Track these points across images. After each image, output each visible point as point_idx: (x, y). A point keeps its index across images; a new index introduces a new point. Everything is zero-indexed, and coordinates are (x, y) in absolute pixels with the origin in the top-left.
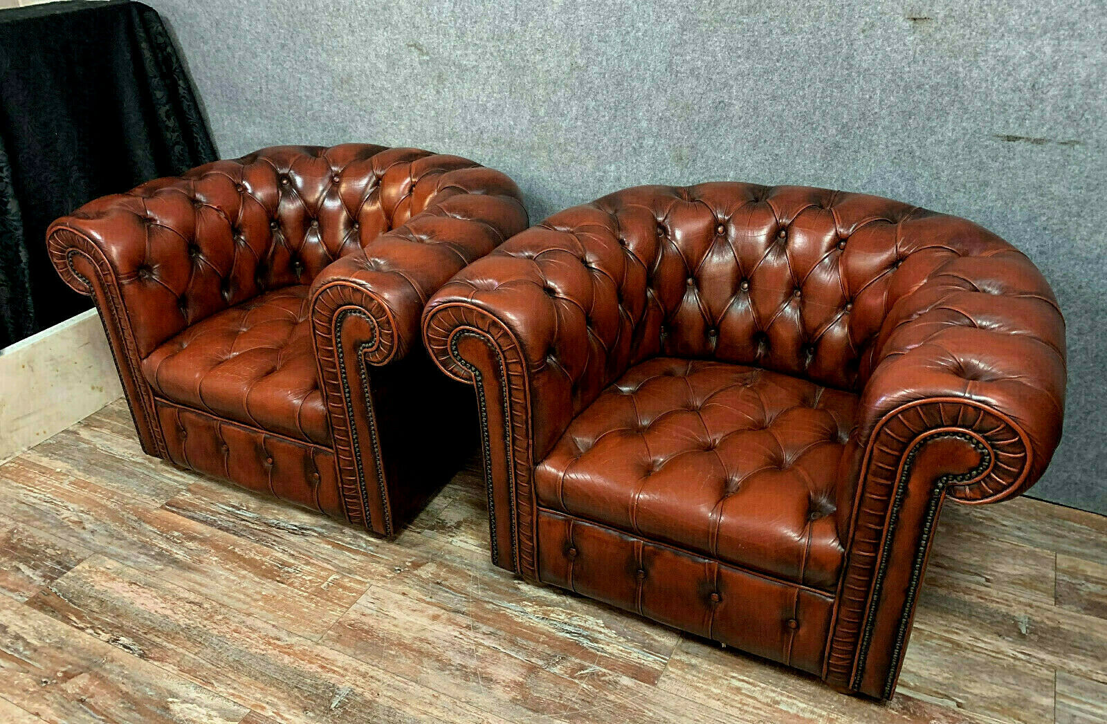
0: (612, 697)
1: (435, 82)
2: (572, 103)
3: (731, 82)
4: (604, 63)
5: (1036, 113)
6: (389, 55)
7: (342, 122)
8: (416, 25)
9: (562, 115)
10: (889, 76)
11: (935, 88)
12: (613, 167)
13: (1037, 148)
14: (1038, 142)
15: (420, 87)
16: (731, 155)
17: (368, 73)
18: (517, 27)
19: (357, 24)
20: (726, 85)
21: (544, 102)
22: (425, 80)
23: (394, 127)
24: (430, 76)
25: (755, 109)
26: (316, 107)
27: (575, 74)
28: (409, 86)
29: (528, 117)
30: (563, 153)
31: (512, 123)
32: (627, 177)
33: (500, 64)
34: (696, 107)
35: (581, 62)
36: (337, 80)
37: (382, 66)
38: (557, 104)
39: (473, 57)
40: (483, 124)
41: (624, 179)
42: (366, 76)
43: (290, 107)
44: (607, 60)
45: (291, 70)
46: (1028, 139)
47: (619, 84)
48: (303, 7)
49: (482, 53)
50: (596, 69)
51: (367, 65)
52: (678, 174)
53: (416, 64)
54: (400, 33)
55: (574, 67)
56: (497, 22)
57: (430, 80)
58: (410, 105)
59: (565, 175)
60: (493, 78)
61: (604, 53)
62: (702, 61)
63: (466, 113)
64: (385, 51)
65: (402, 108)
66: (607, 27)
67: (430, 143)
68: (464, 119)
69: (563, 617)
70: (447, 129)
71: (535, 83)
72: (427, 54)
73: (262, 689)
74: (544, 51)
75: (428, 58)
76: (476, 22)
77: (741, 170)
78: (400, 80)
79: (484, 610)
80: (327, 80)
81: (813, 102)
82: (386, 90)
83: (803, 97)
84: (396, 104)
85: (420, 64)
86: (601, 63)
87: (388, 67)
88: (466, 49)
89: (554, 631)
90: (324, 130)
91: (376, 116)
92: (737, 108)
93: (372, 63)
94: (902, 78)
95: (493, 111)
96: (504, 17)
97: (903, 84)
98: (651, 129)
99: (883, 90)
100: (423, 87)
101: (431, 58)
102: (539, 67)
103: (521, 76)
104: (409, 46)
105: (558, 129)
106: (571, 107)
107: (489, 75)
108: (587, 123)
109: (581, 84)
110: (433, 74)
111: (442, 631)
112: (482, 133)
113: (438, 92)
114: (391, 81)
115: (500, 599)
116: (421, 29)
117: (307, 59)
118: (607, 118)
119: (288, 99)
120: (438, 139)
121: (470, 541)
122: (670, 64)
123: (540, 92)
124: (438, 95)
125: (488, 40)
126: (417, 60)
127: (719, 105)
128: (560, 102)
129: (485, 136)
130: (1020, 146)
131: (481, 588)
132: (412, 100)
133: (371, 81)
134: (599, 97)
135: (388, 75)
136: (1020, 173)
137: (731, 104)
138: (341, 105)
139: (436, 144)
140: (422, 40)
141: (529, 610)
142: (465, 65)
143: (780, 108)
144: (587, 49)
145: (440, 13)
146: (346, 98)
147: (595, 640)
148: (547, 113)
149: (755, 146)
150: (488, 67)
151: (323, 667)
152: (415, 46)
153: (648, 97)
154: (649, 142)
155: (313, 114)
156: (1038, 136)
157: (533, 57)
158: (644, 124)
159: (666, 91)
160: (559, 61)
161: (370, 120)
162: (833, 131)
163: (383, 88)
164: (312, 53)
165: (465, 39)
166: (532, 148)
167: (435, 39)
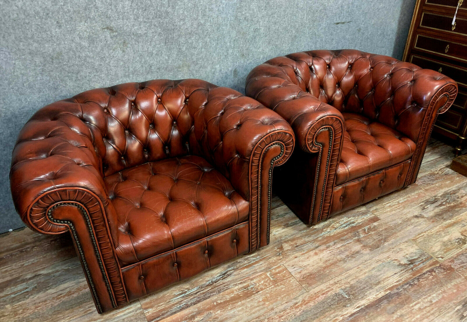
0: (381, 230)
1: (122, 46)
2: (200, 41)
3: (260, 20)
4: (212, 20)
5: (342, 14)
6: (89, 37)
7: (54, 84)
8: (108, 16)
9: (195, 48)
10: (308, 9)
11: (320, 11)
12: (218, 66)
13: (343, 25)
14: (343, 23)
15: (111, 51)
16: (261, 49)
17: (74, 49)
18: (170, 10)
19: (63, 21)
20: (258, 21)
21: (185, 44)
22: (114, 46)
23: (97, 77)
24: (118, 43)
25: (269, 29)
26: (31, 79)
27: (200, 28)
28: (105, 51)
29: (176, 53)
30: (196, 65)
31: (167, 58)
32: (223, 69)
33: (159, 30)
34: (248, 33)
35: (202, 22)
36: (48, 59)
37: (85, 44)
38: (192, 43)
39: (144, 29)
40: (151, 62)
41: (223, 70)
42: (73, 51)
43: (9, 84)
44: (213, 19)
45: (5, 60)
46: (341, 23)
47: (218, 29)
48: (16, 15)
49: (149, 26)
50: (209, 24)
51: (73, 45)
52: (242, 62)
53: (109, 38)
54: (96, 22)
55: (199, 25)
56: (158, 9)
57: (118, 45)
58: (107, 62)
59: (197, 75)
60: (156, 37)
61: (211, 16)
62: (249, 13)
63: (141, 59)
64: (86, 35)
65: (101, 65)
66: (212, 4)
67: (121, 80)
68: (141, 62)
69: (338, 225)
70: (131, 69)
71: (179, 36)
72: (116, 31)
73: (325, 317)
74: (184, 20)
75: (116, 34)
76: (145, 10)
77: (265, 54)
78: (99, 49)
79: (320, 240)
80: (38, 60)
81: (288, 22)
82: (89, 57)
83: (285, 21)
84: (98, 63)
85: (111, 38)
86: (210, 21)
87: (90, 44)
88: (140, 25)
89: (343, 229)
90: (40, 92)
91: (82, 74)
92: (262, 30)
93: (76, 43)
94: (312, 9)
95: (156, 54)
96: (162, 5)
97: (312, 11)
98: (231, 46)
99: (307, 14)
100: (114, 50)
101: (119, 34)
102: (182, 27)
103: (172, 34)
104: (103, 29)
105: (192, 55)
106: (199, 43)
107: (154, 36)
108: (207, 49)
109: (203, 32)
110: (120, 42)
111: (325, 255)
112: (151, 67)
113: (124, 51)
114: (92, 51)
115: (318, 234)
116: (112, 18)
117: (19, 50)
118: (215, 45)
119: (6, 79)
120: (125, 76)
121: (278, 230)
122: (236, 17)
123: (182, 40)
124: (124, 53)
125: (153, 18)
126: (109, 36)
127: (256, 30)
128: (193, 42)
129: (153, 68)
130: (339, 25)
131: (308, 237)
132: (108, 59)
133: (78, 54)
134: (211, 36)
135: (90, 48)
136: (340, 34)
137: (260, 29)
138: (52, 73)
139: (125, 79)
140: (113, 24)
141: (329, 230)
142: (140, 34)
143: (277, 27)
144: (204, 15)
145: (123, 7)
146: (57, 68)
147: (353, 223)
148: (186, 49)
149: (269, 43)
150: (153, 33)
151: (323, 294)
152: (107, 28)
153: (229, 32)
154: (230, 51)
155: (29, 84)
156: (343, 21)
157: (179, 23)
158: (228, 44)
159: (235, 28)
160: (192, 23)
161: (77, 77)
162: (294, 32)
163: (87, 56)
164: (24, 45)
165: (139, 20)
166: (179, 67)
167: (120, 22)
